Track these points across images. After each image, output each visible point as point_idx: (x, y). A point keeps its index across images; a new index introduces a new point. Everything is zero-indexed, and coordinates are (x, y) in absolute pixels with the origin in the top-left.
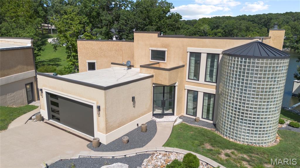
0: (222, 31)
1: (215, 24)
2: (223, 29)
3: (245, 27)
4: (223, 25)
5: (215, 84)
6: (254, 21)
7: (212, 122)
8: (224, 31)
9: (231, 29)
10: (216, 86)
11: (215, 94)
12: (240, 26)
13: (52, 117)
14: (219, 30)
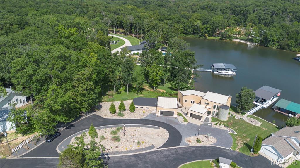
0: (211, 26)
7: (217, 116)
11: (218, 112)
13: (190, 117)
14: (208, 25)
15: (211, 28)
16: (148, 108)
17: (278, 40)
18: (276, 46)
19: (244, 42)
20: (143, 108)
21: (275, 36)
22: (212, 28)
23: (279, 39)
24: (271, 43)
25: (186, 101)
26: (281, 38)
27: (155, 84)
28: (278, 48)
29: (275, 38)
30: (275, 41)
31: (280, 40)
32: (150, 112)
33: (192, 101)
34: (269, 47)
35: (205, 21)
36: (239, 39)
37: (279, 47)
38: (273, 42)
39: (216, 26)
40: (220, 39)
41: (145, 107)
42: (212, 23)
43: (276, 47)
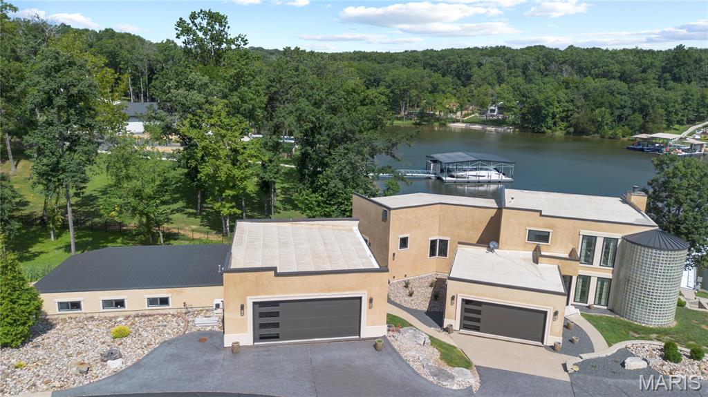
0: (387, 91)
1: (370, 75)
2: (388, 87)
3: (430, 85)
4: (388, 79)
5: (612, 268)
6: (436, 66)
7: (606, 307)
8: (392, 92)
9: (405, 87)
10: (613, 271)
11: (611, 279)
12: (422, 83)
13: (463, 326)
14: (382, 89)
15: (387, 96)
16: (164, 301)
17: (566, 113)
18: (561, 129)
19: (477, 127)
20: (120, 303)
21: (556, 103)
22: (391, 95)
23: (568, 111)
24: (550, 122)
25: (404, 243)
26: (571, 108)
27: (228, 205)
28: (568, 133)
29: (557, 108)
30: (557, 116)
31: (570, 113)
32: (172, 330)
33: (433, 243)
34: (544, 132)
35: (372, 78)
36: (463, 122)
37: (572, 130)
38: (553, 119)
39: (402, 88)
40: (416, 124)
41: (136, 299)
42: (392, 84)
43: (565, 132)
